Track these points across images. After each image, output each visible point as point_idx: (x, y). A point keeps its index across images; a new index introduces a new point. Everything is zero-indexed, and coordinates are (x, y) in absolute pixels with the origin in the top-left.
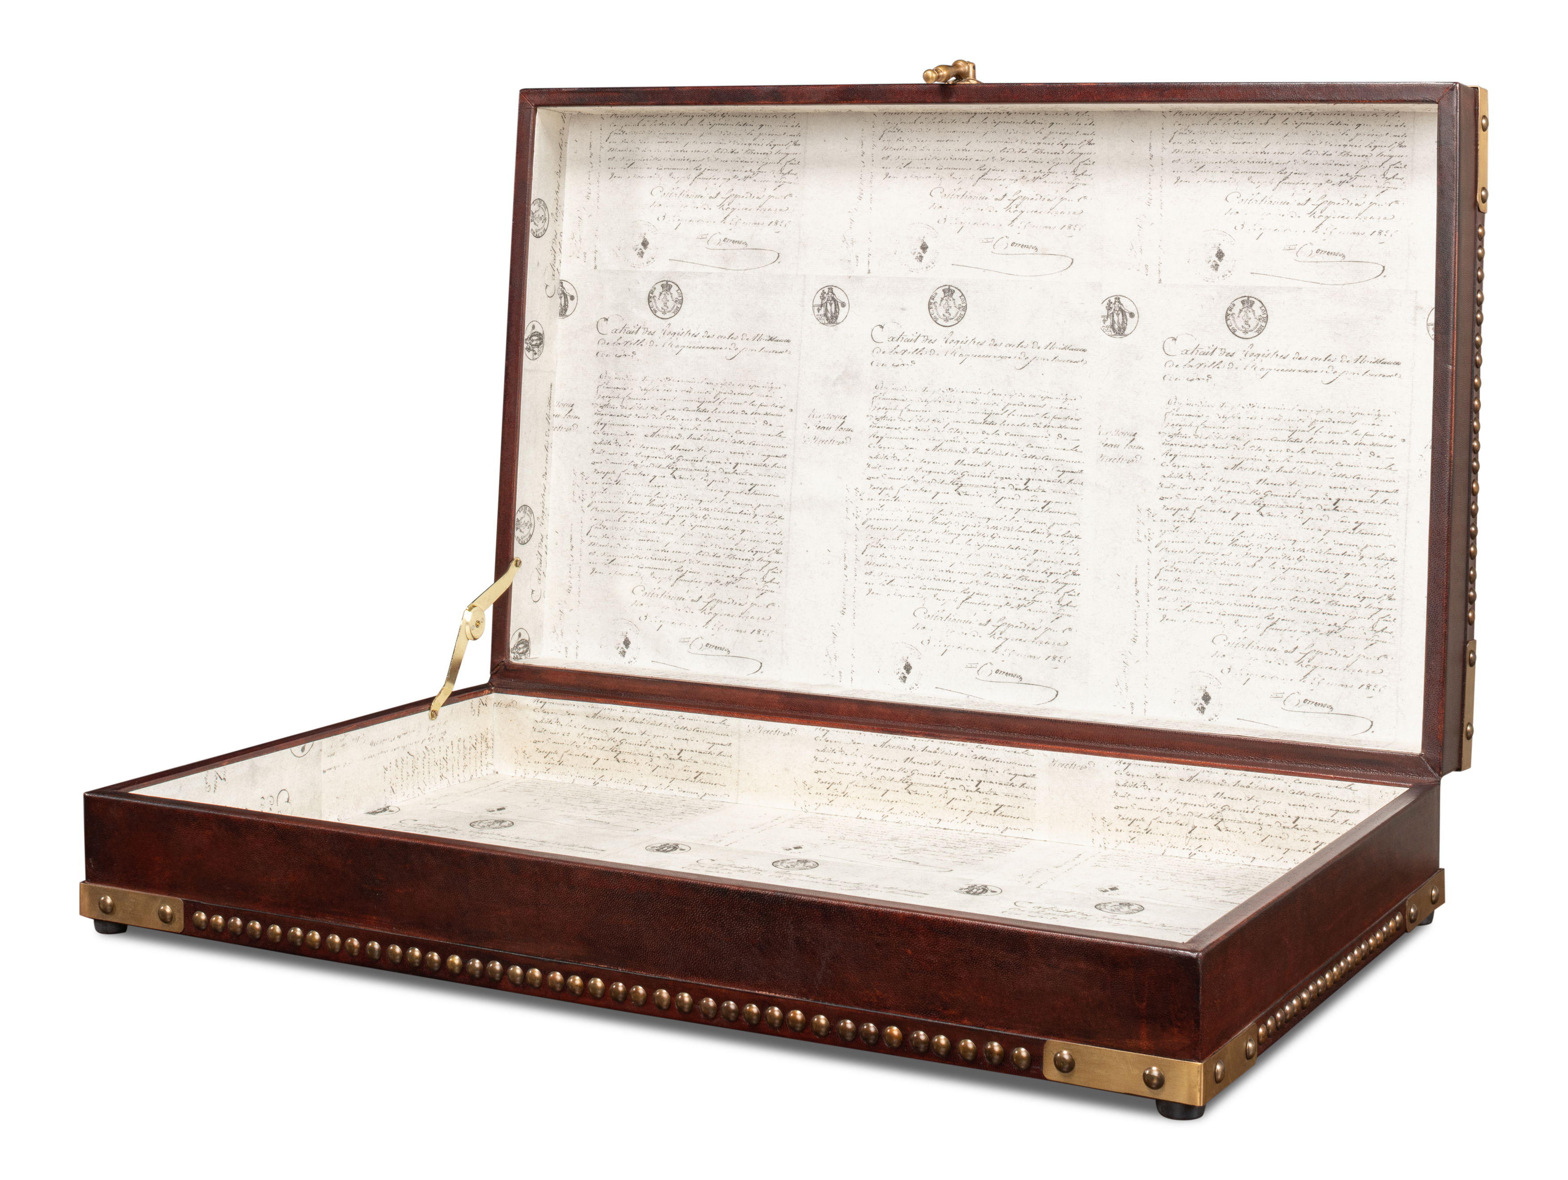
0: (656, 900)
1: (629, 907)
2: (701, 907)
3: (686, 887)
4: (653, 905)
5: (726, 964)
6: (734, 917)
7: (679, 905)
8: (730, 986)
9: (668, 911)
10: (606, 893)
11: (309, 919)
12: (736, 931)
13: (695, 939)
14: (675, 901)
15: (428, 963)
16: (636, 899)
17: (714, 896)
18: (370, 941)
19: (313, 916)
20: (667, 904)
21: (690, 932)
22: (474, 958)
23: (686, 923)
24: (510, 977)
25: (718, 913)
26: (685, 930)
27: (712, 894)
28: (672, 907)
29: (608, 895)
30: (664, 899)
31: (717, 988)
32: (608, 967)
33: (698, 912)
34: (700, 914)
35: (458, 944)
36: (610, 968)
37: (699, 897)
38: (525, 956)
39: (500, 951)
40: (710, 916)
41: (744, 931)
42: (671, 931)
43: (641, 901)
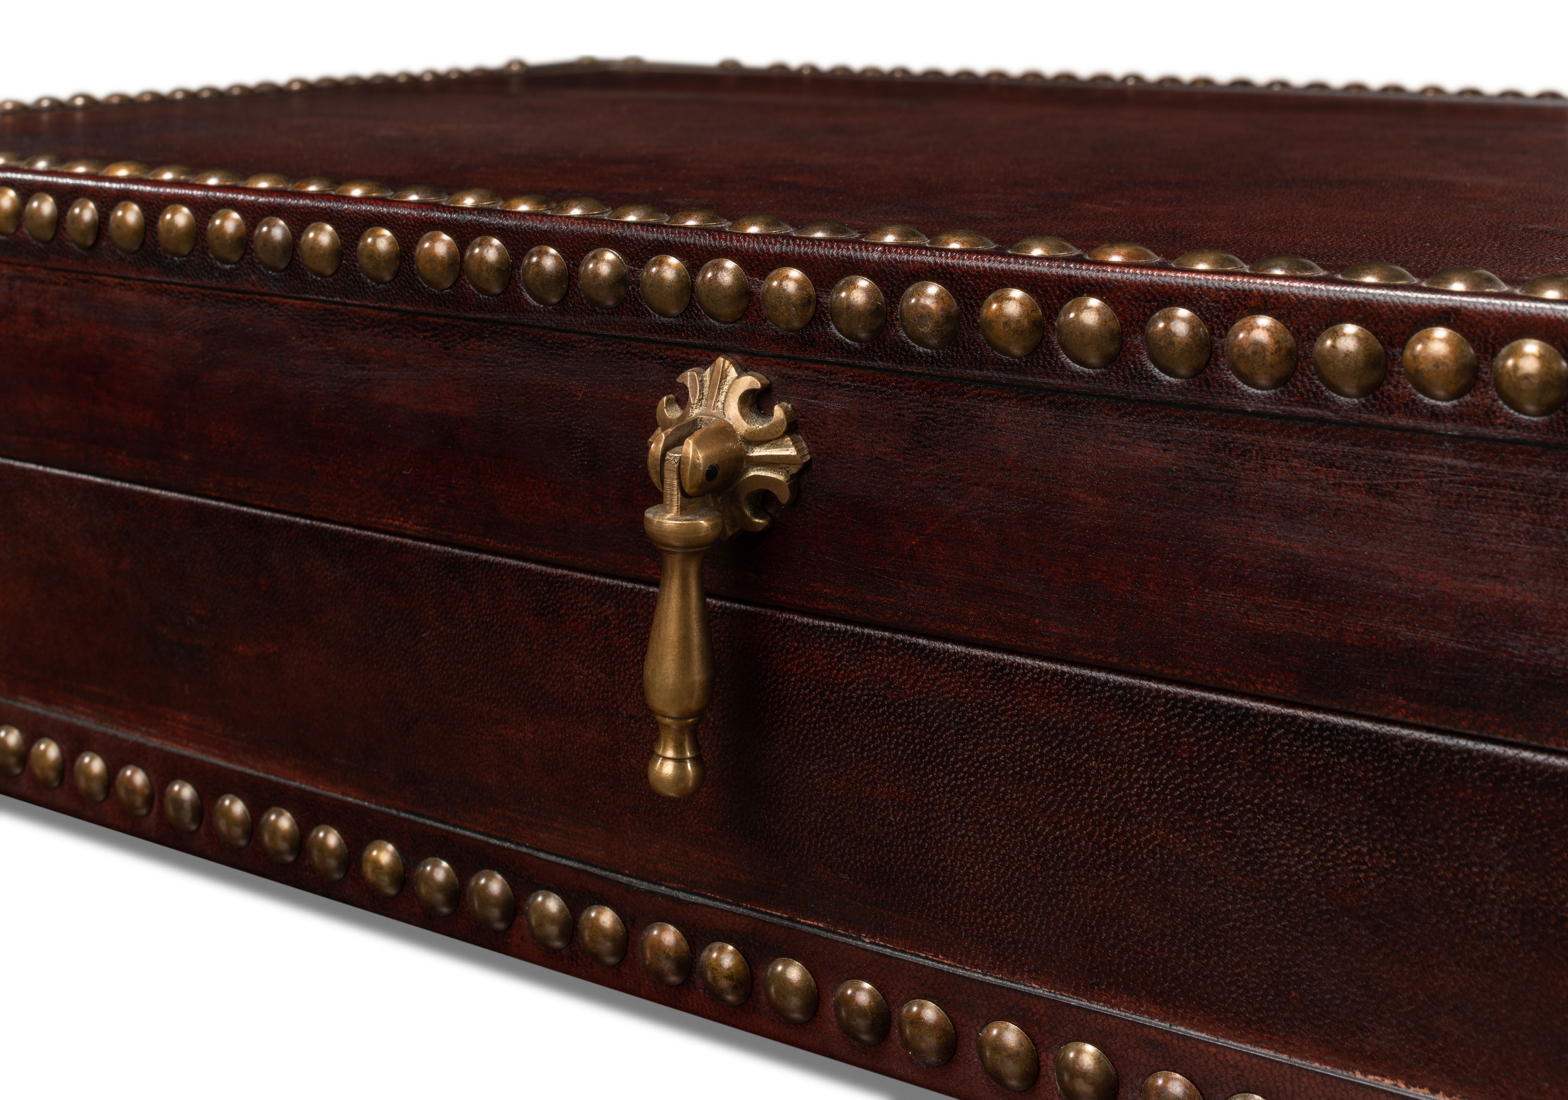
0: (986, 730)
1: (897, 744)
2: (1148, 764)
3: (1093, 692)
4: (976, 745)
5: (1238, 965)
6: (1271, 806)
7: (1069, 751)
8: (1256, 1044)
9: (1030, 769)
10: (822, 694)
11: (39, 709)
12: (1280, 856)
13: (1124, 869)
14: (1054, 737)
15: (315, 853)
16: (918, 722)
17: (1196, 729)
19: (47, 701)
20: (1024, 743)
21: (1106, 844)
22: (434, 855)
23: (1091, 814)
24: (533, 922)
25: (1209, 787)
26: (1090, 835)
27: (1188, 724)
28: (1042, 755)
29: (828, 701)
30: (1014, 728)
31: (1207, 1044)
32: (828, 931)
33: (1137, 780)
34: (1143, 786)
35: (394, 812)
36: (834, 933)
37: (1140, 729)
38: (576, 865)
39: (507, 845)
40: (1180, 796)
41: (1307, 858)
42: (1040, 833)
43: (937, 729)
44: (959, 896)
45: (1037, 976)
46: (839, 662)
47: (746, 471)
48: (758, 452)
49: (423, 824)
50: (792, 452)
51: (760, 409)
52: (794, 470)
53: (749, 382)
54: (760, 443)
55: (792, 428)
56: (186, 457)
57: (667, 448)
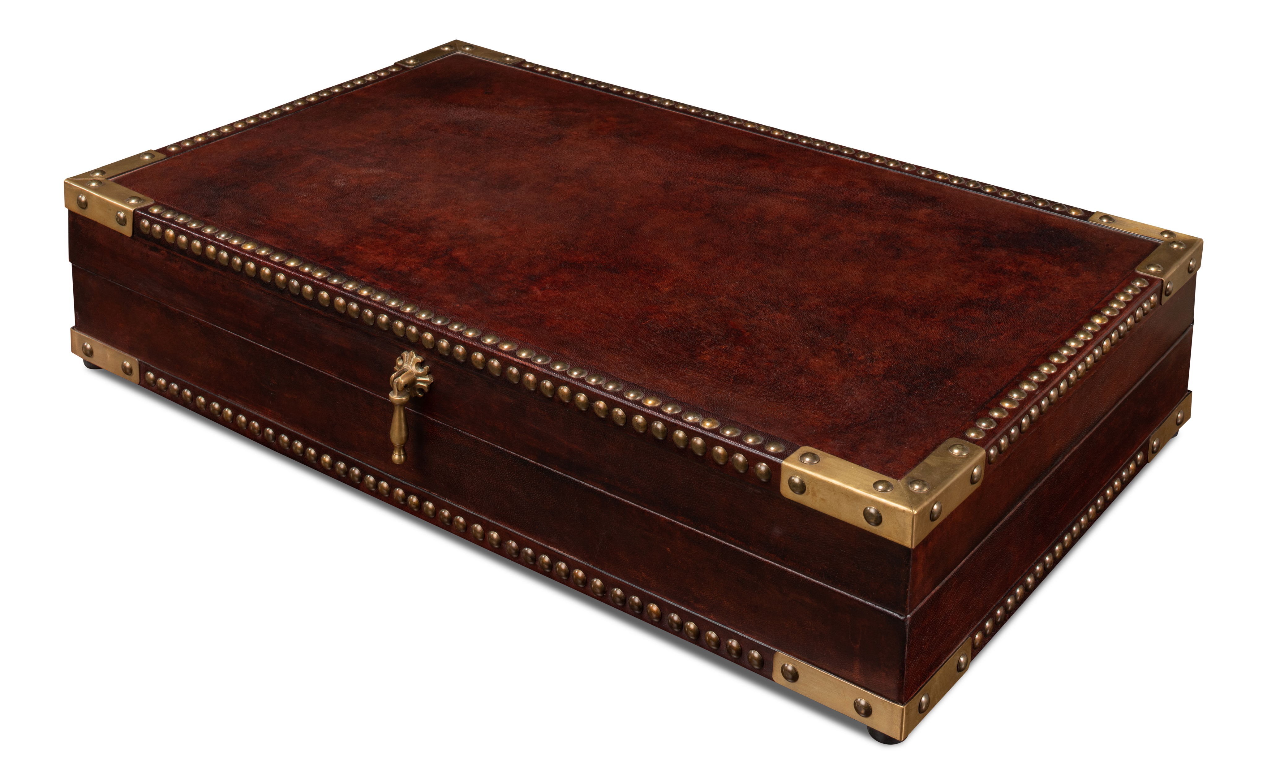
1: (454, 454)
2: (508, 470)
5: (526, 519)
6: (532, 484)
8: (529, 537)
11: (225, 399)
12: (534, 496)
14: (486, 458)
15: (307, 455)
17: (515, 462)
19: (227, 398)
20: (481, 460)
22: (340, 461)
23: (496, 479)
24: (366, 482)
25: (520, 478)
26: (496, 484)
28: (485, 463)
29: (438, 441)
31: (518, 535)
32: (438, 496)
33: (506, 473)
34: (507, 475)
35: (330, 448)
36: (440, 497)
37: (506, 461)
38: (377, 470)
39: (360, 461)
40: (515, 478)
41: (540, 497)
42: (485, 481)
43: (463, 452)
44: (468, 493)
45: (484, 514)
46: (440, 431)
47: (418, 382)
48: (420, 379)
49: (337, 452)
50: (428, 380)
51: (421, 367)
52: (429, 384)
53: (419, 359)
54: (420, 377)
55: (429, 373)
56: (270, 339)
57: (395, 379)
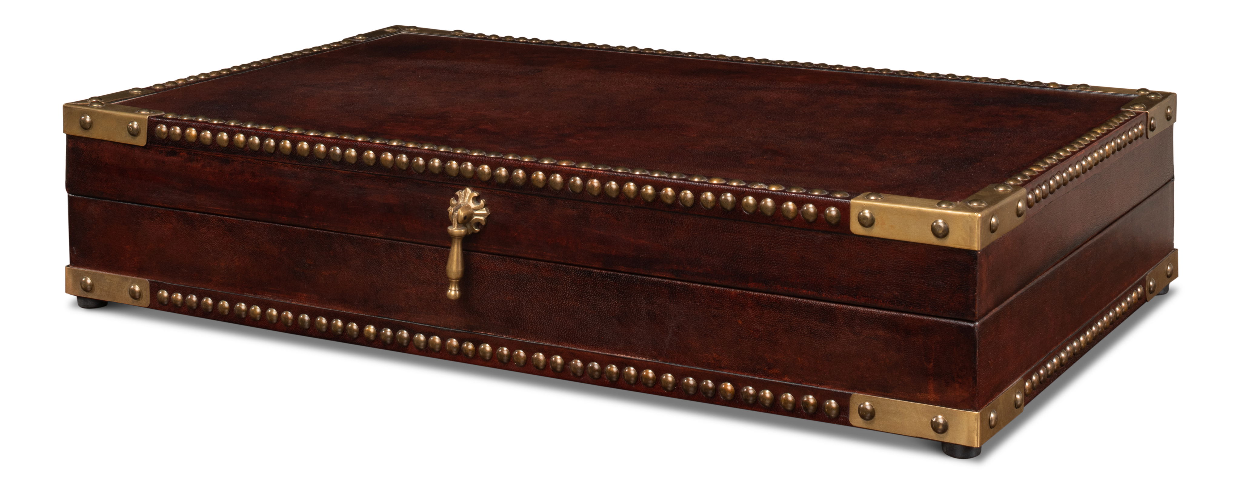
0: (533, 281)
1: (512, 286)
2: (571, 286)
3: (558, 269)
4: (531, 284)
5: (591, 332)
6: (597, 294)
7: (553, 284)
8: (595, 350)
9: (544, 289)
10: (493, 274)
11: (252, 296)
12: (599, 305)
13: (566, 312)
14: (549, 281)
15: (348, 332)
16: (517, 280)
17: (581, 277)
18: (301, 313)
19: (255, 294)
20: (542, 283)
21: (561, 306)
22: (385, 327)
23: (558, 299)
24: (415, 343)
25: (584, 291)
26: (558, 304)
27: (579, 276)
28: (546, 286)
29: (495, 276)
30: (540, 279)
31: (584, 351)
32: (495, 335)
33: (568, 290)
34: (569, 292)
35: (373, 316)
36: (497, 336)
37: (569, 278)
38: (427, 326)
39: (407, 322)
40: (578, 293)
41: (605, 305)
42: (546, 305)
43: (522, 281)
44: (527, 323)
45: (546, 341)
46: (497, 266)
47: (473, 217)
48: (477, 212)
49: (382, 319)
50: (485, 212)
51: (477, 201)
52: (486, 217)
53: (476, 194)
54: (477, 210)
55: (486, 206)
56: (306, 217)
57: (454, 212)
